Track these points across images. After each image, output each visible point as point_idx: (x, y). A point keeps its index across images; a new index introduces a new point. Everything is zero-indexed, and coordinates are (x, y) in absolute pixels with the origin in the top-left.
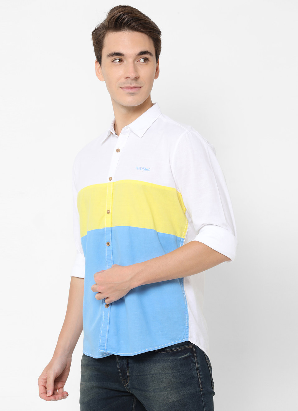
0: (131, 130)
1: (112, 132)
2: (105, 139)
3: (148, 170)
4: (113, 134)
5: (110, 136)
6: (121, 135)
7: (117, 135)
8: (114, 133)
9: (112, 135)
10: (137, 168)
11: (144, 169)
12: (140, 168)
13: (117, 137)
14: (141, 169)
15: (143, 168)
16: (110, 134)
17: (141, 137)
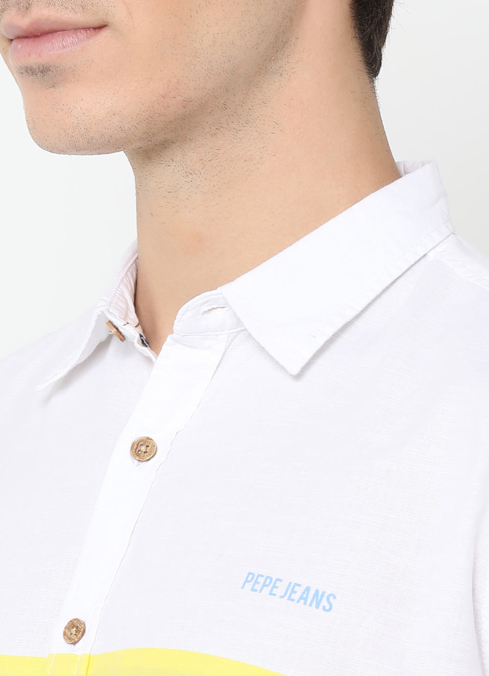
0: (239, 322)
1: (119, 323)
2: (70, 367)
3: (324, 603)
4: (122, 337)
5: (102, 346)
6: (168, 347)
7: (146, 351)
8: (133, 333)
9: (116, 341)
10: (252, 578)
11: (296, 597)
12: (271, 583)
13: (149, 360)
14: (280, 591)
15: (291, 588)
16: (110, 337)
17: (295, 370)
